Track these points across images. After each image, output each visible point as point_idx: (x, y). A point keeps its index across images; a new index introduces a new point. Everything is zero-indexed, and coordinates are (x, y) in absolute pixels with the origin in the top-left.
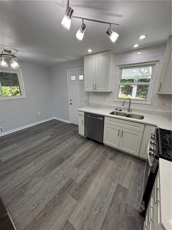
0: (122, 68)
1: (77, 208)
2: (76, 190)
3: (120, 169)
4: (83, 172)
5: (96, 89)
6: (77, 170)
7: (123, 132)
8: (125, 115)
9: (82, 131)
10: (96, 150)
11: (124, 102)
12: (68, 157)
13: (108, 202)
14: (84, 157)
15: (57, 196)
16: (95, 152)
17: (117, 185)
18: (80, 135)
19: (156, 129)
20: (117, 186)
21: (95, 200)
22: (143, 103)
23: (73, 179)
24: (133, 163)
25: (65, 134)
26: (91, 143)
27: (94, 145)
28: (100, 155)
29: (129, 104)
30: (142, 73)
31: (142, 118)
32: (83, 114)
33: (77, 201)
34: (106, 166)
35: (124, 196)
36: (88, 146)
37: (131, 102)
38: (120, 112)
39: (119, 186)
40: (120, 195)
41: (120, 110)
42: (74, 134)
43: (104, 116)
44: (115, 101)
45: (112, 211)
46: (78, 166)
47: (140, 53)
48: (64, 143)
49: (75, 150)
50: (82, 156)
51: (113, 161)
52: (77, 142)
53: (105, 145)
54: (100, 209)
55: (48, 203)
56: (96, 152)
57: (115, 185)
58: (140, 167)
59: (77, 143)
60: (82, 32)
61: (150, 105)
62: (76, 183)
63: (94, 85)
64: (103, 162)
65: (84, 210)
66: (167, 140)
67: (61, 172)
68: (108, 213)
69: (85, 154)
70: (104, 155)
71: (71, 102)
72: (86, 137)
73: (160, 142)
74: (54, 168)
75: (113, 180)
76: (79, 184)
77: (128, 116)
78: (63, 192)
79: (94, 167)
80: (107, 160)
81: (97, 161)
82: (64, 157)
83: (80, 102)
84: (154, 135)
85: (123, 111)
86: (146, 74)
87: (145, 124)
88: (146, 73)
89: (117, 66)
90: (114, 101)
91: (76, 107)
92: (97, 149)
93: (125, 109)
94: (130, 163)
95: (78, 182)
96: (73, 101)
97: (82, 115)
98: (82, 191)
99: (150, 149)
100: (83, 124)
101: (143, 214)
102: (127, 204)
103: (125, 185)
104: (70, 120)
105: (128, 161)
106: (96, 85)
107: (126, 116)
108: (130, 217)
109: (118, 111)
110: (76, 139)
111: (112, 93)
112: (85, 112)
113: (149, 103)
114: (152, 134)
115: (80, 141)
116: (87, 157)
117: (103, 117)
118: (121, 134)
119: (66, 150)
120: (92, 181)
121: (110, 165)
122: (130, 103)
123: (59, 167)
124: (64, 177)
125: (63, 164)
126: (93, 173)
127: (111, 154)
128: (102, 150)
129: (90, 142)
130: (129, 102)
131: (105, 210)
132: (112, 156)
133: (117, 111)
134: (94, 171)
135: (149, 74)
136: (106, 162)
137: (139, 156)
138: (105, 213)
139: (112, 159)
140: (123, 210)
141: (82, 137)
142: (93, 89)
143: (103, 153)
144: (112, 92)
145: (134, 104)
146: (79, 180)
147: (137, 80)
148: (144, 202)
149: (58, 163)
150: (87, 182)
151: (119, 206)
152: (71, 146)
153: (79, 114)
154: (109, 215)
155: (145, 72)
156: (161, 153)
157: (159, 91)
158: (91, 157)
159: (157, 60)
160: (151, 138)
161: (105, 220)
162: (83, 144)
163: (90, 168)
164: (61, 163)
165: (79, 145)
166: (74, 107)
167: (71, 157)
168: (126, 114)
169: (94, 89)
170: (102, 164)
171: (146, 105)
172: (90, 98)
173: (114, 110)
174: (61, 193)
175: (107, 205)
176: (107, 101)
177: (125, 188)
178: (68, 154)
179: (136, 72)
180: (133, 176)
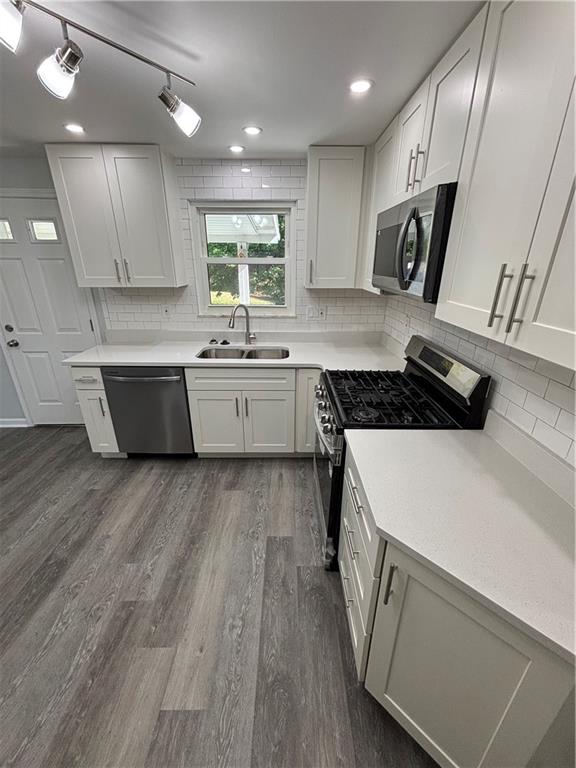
0: (204, 209)
1: (177, 664)
2: (155, 622)
3: (262, 502)
4: (160, 561)
5: (129, 278)
6: (135, 565)
7: (249, 402)
8: (241, 354)
9: (104, 439)
10: (179, 482)
11: (233, 316)
12: (80, 544)
13: (255, 591)
14: (144, 519)
15: (90, 682)
16: (178, 490)
17: (265, 543)
18: (100, 454)
19: (322, 373)
20: (268, 544)
21: (224, 607)
22: (280, 315)
23: (133, 599)
24: (286, 474)
25: (23, 473)
26: (152, 468)
27: (167, 471)
28: (196, 490)
29: (245, 320)
30: (257, 228)
31: (286, 354)
32: (97, 374)
33: (170, 646)
34: (222, 513)
35: (289, 555)
36: (147, 480)
37: (250, 315)
38: (226, 346)
39: (270, 541)
40: (280, 560)
41: (225, 343)
42: (70, 461)
43: (183, 368)
44: (204, 317)
45: (273, 603)
46: (132, 553)
47: (248, 170)
48: (34, 509)
49: (100, 513)
50: (135, 519)
51: (239, 489)
52: (95, 484)
53: (199, 456)
54: (242, 619)
55: (62, 727)
56: (181, 488)
57: (260, 545)
58: (302, 476)
59: (96, 488)
60: (70, 72)
61: (296, 318)
62: (146, 606)
63: (117, 264)
64: (212, 506)
65: (201, 651)
66: (348, 391)
67: (73, 604)
68: (266, 612)
69: (142, 508)
70: (206, 485)
71: (10, 337)
72: (126, 456)
73: (337, 400)
74: (30, 613)
75: (254, 536)
76: (158, 600)
77: (251, 355)
78: (107, 658)
79: (188, 532)
80: (223, 495)
81: (193, 510)
82: (61, 554)
83: (61, 330)
84: (321, 389)
85: (233, 345)
86: (267, 232)
87: (297, 368)
88: (266, 228)
89: (188, 200)
90: (199, 316)
91: (43, 355)
92: (181, 479)
93: (237, 336)
94: (281, 475)
95: (153, 597)
96: (21, 330)
97: (94, 381)
98: (178, 612)
99: (323, 420)
100: (103, 413)
101: (333, 567)
102: (299, 568)
103: (284, 532)
104: (27, 415)
105: (274, 473)
106: (126, 264)
107: (245, 355)
108: (312, 589)
109: (219, 345)
110: (84, 476)
111: (188, 290)
112: (102, 367)
113: (294, 315)
114: (316, 386)
115: (108, 477)
116: (154, 516)
117: (180, 370)
118: (243, 409)
119: (56, 529)
120: (198, 570)
121: (233, 505)
122: (247, 317)
123: (53, 595)
124: (91, 616)
125: (67, 579)
126: (192, 550)
127: (225, 477)
128: (198, 474)
129: (145, 467)
130: (244, 315)
131: (255, 613)
132: (231, 478)
133: (214, 346)
134: (194, 541)
135: (272, 232)
136: (220, 500)
137: (296, 452)
138: (258, 619)
139: (232, 486)
140: (293, 586)
141: (111, 461)
142: (115, 277)
143: (203, 483)
144: (186, 286)
145: (258, 320)
146: (152, 592)
147: (245, 246)
148: (331, 539)
149: (42, 585)
150: (182, 582)
151: (284, 583)
152: (76, 506)
153: (79, 377)
154: (267, 615)
155: (261, 226)
156: (344, 419)
157: (311, 281)
158: (170, 508)
159: (293, 198)
160: (317, 395)
161: (262, 632)
162: (121, 481)
163: (177, 540)
164: (54, 580)
165: (110, 491)
166: (30, 355)
167: (95, 540)
168: (243, 352)
169: (119, 279)
170: (210, 512)
171: (288, 320)
172: (105, 312)
173: (206, 345)
174: (103, 665)
175: (258, 598)
176: (176, 319)
177: (285, 539)
178: (76, 537)
179: (240, 222)
180: (294, 502)
